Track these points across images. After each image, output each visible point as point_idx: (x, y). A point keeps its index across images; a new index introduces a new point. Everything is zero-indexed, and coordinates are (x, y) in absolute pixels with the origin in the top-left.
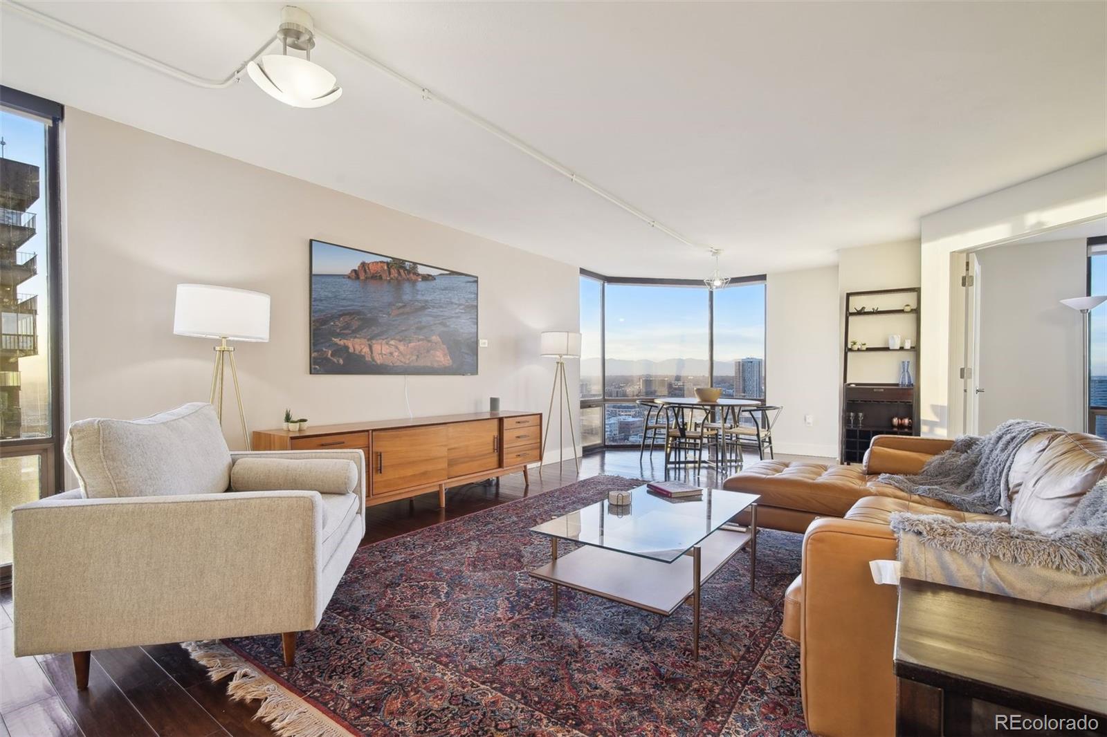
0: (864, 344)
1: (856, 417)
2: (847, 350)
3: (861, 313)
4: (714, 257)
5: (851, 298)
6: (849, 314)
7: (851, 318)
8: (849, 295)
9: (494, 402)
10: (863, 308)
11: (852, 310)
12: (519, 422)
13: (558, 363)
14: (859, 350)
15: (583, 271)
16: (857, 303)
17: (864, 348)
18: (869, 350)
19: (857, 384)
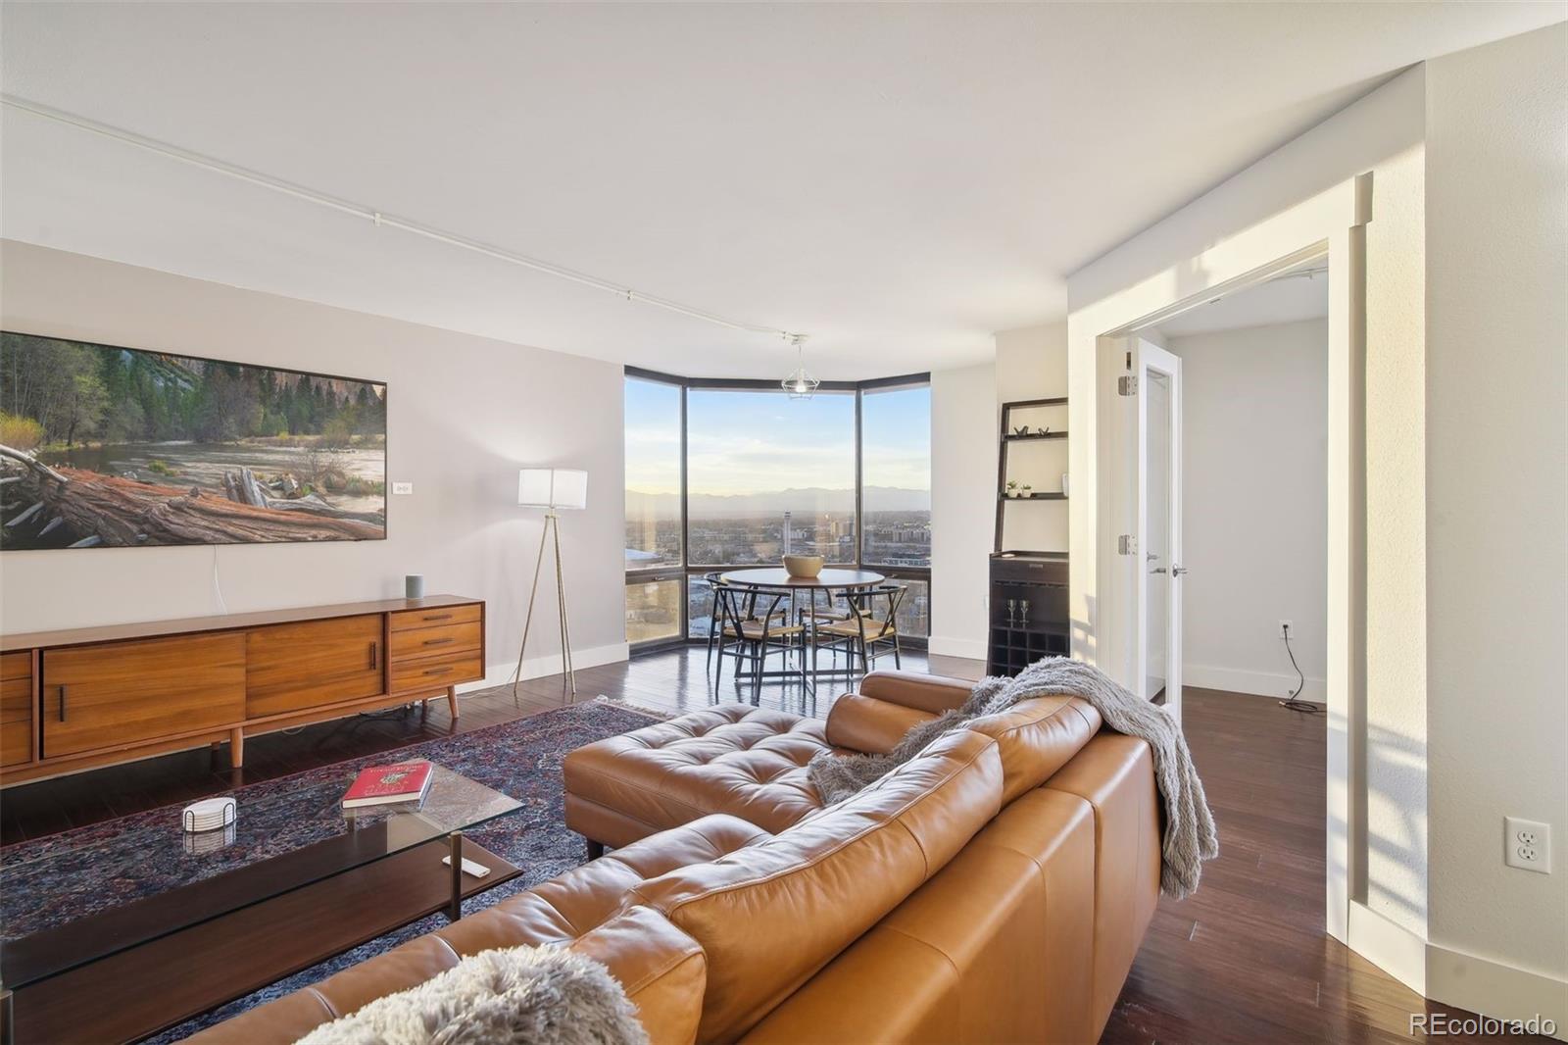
0: (1029, 488)
1: (1018, 607)
2: (1003, 497)
3: (1023, 436)
4: (796, 347)
5: (1012, 412)
6: (1006, 438)
7: (1011, 445)
8: (1006, 408)
9: (412, 583)
10: (1026, 428)
11: (1011, 432)
12: (426, 619)
13: (547, 517)
14: (1019, 497)
15: (630, 371)
16: (1019, 420)
17: (1027, 494)
18: (1034, 496)
19: (1017, 553)
